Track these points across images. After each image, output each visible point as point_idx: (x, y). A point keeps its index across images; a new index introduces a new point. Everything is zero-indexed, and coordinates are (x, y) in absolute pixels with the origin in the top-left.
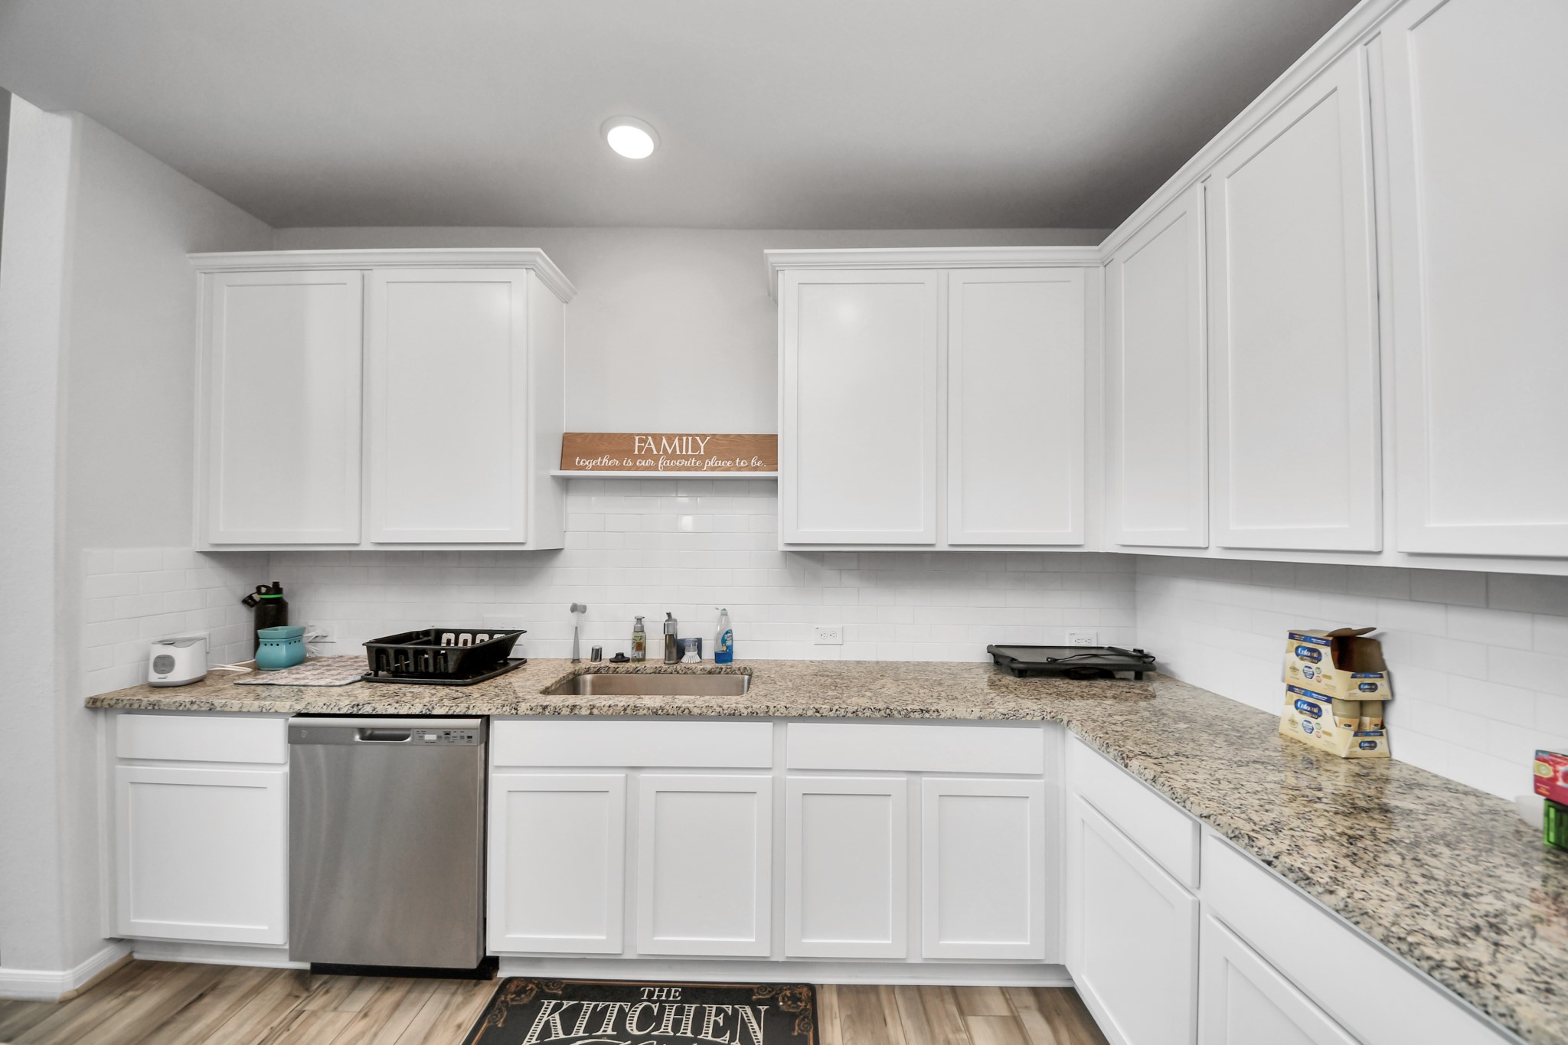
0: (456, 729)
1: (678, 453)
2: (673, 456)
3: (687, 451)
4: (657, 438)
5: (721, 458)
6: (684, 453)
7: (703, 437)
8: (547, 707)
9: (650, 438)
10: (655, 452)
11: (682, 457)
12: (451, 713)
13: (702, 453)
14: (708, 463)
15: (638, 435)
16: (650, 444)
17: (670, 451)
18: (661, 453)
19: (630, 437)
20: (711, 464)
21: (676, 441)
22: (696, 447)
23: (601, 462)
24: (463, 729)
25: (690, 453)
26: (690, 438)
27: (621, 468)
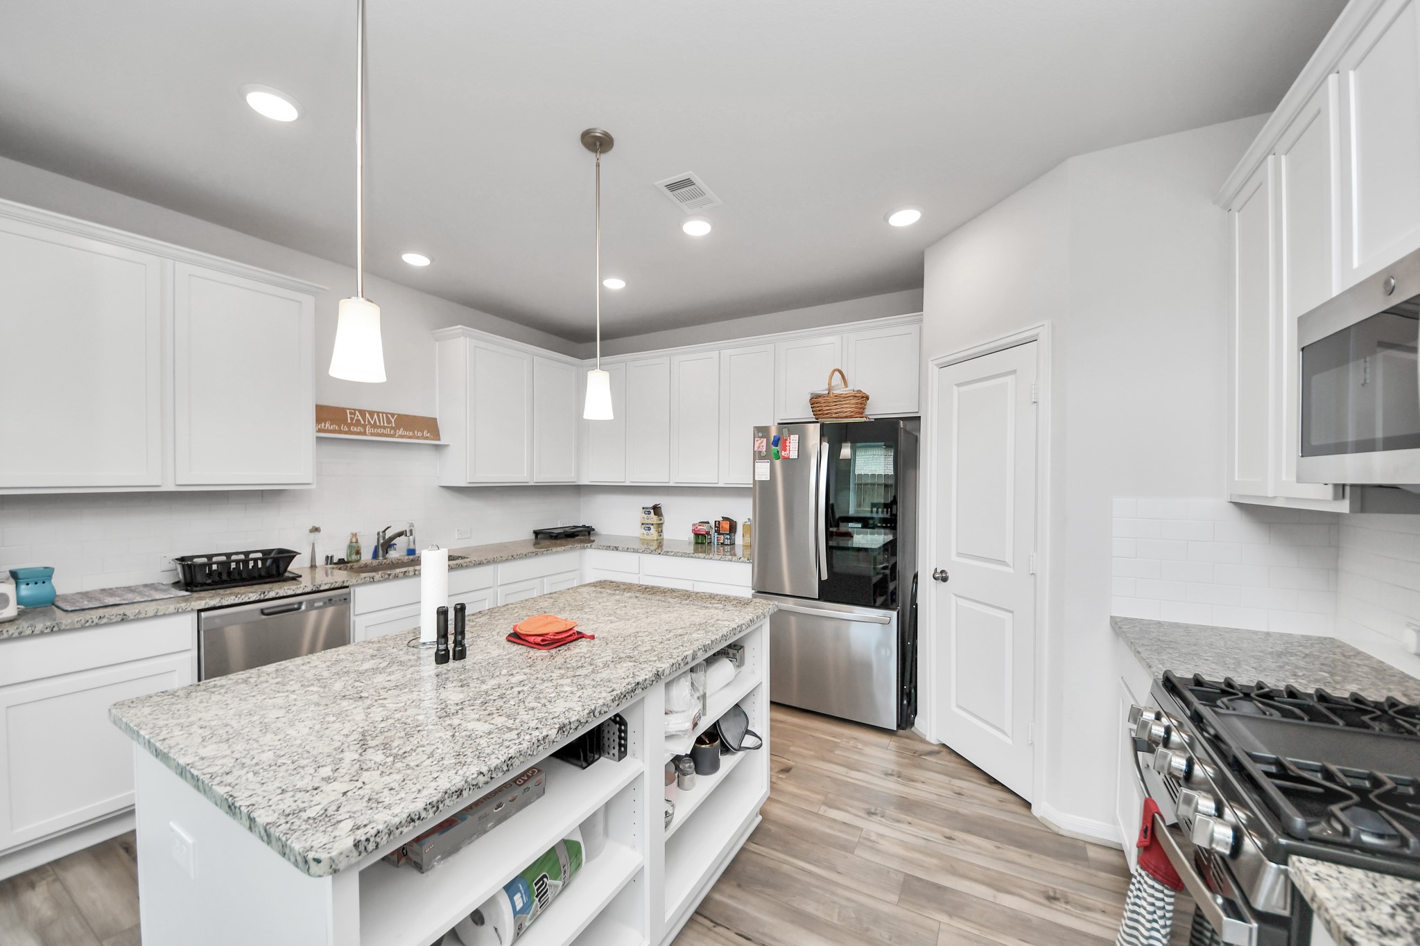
0: (335, 596)
1: (378, 424)
2: (374, 426)
3: (384, 423)
4: (362, 412)
5: (406, 429)
6: (382, 424)
7: (393, 415)
9: (357, 412)
10: (362, 422)
11: (380, 427)
12: (332, 586)
13: (394, 425)
14: (397, 432)
15: (348, 409)
16: (358, 416)
17: (372, 423)
18: (367, 423)
19: (343, 410)
20: (400, 433)
21: (375, 416)
22: (389, 422)
23: (325, 426)
24: (340, 595)
25: (386, 424)
26: (384, 415)
27: (340, 432)
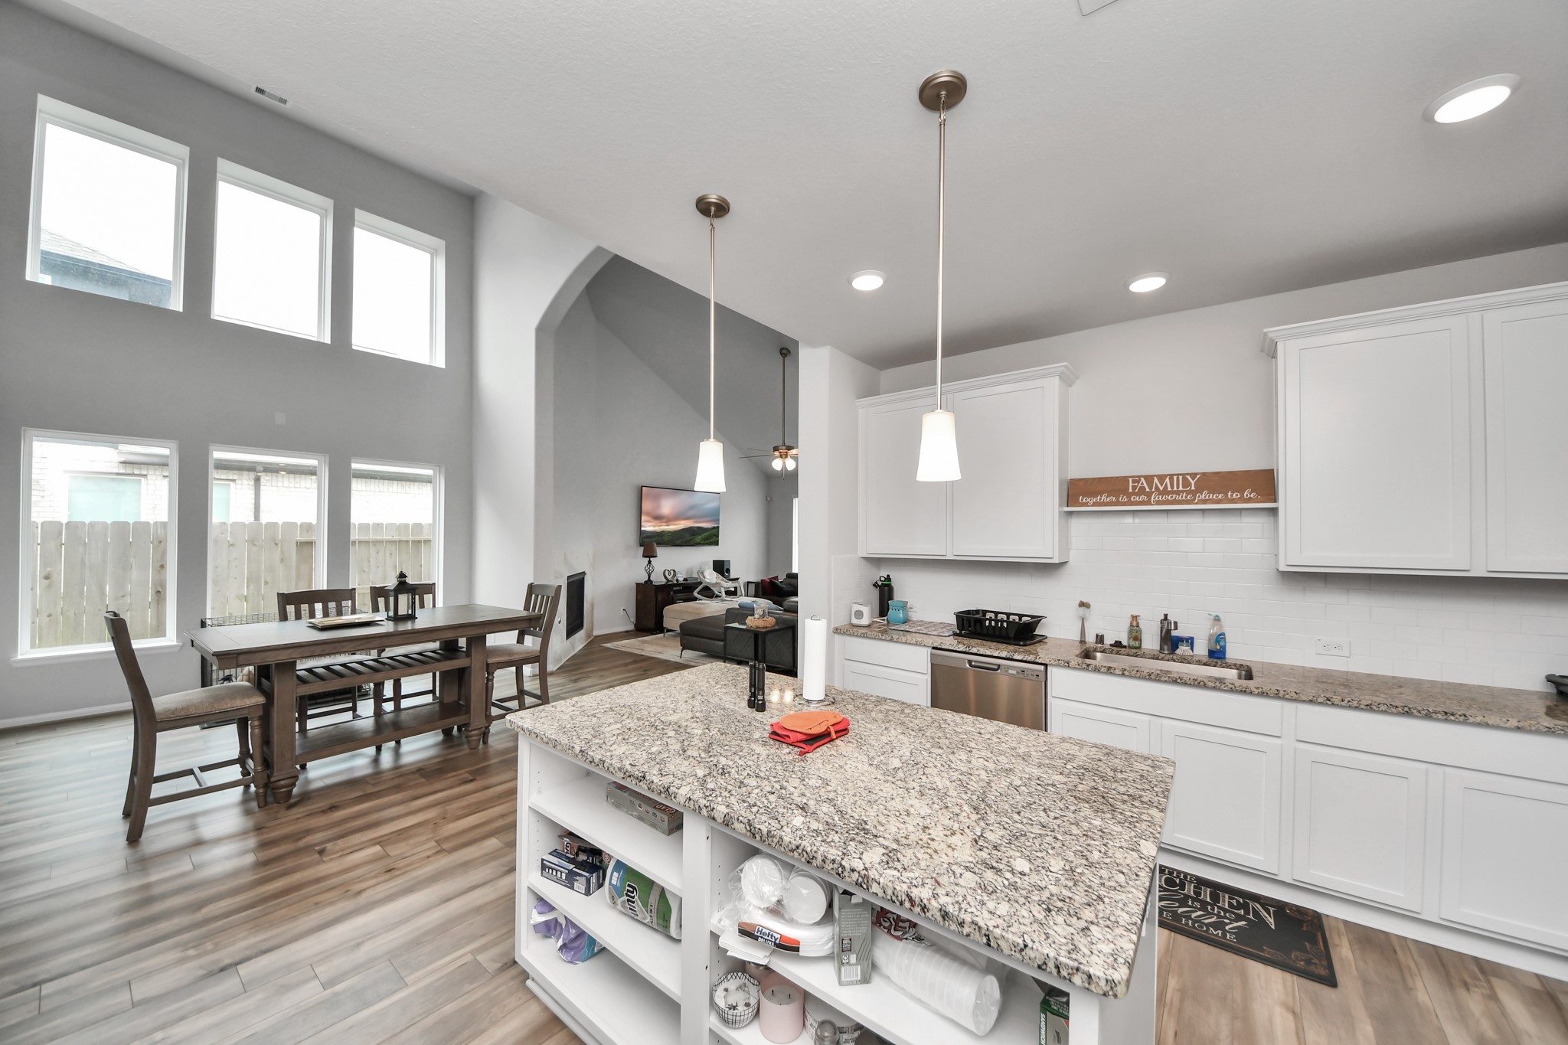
0: (1028, 669)
1: (1169, 489)
2: (1165, 492)
3: (1178, 487)
4: (1149, 479)
5: (1212, 491)
6: (1175, 489)
7: (1193, 475)
8: (1090, 665)
9: (1142, 479)
10: (1148, 490)
11: (1173, 492)
12: (1025, 659)
13: (1193, 488)
14: (1199, 497)
15: (1132, 477)
16: (1142, 484)
17: (1161, 489)
18: (1153, 490)
19: (1125, 479)
20: (1202, 497)
21: (1167, 480)
22: (1186, 484)
23: (1100, 499)
24: (1033, 670)
25: (1181, 488)
26: (1181, 477)
27: (1118, 503)
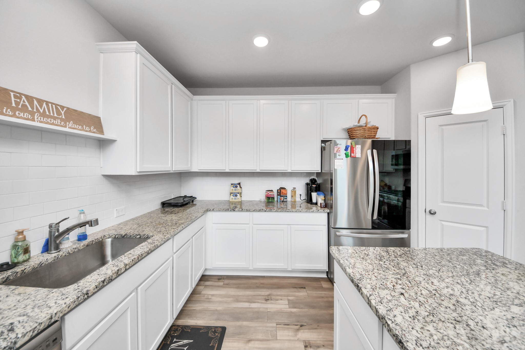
1: (48, 113)
2: (43, 115)
3: (54, 114)
4: (30, 99)
5: (75, 122)
6: (52, 114)
7: (63, 107)
10: (30, 109)
11: (51, 117)
13: (64, 117)
14: (68, 125)
15: (13, 91)
16: (24, 101)
17: (42, 111)
18: (35, 110)
19: (7, 92)
20: (70, 125)
25: (55, 115)
26: (54, 106)
27: (3, 114)
